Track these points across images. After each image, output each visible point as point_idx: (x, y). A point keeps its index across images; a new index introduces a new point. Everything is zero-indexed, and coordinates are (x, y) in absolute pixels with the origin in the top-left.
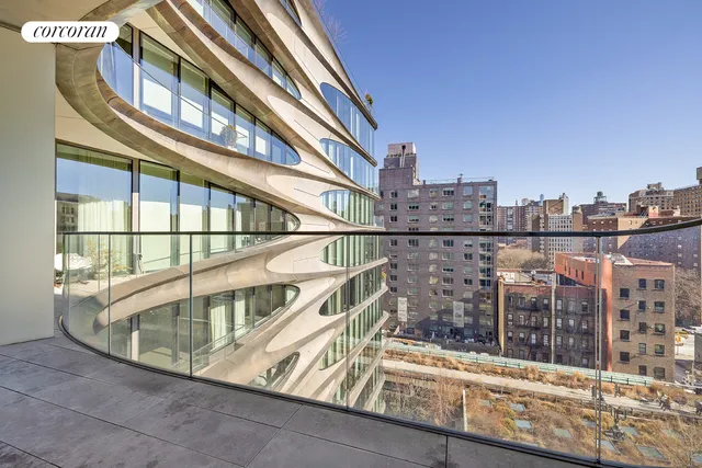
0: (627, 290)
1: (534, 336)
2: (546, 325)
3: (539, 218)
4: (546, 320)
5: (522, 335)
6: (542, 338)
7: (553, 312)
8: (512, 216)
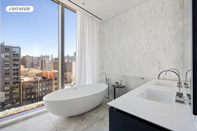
0: (56, 78)
1: (33, 96)
2: (36, 92)
3: (43, 60)
4: (37, 90)
5: (29, 97)
6: (35, 96)
7: (39, 87)
8: (36, 60)
